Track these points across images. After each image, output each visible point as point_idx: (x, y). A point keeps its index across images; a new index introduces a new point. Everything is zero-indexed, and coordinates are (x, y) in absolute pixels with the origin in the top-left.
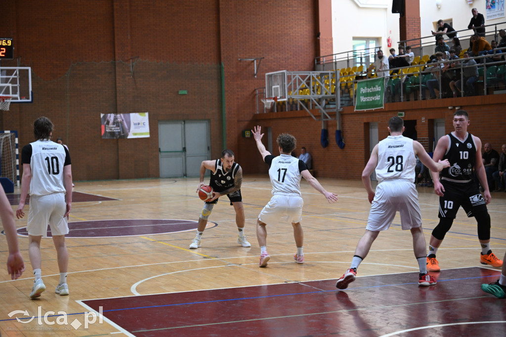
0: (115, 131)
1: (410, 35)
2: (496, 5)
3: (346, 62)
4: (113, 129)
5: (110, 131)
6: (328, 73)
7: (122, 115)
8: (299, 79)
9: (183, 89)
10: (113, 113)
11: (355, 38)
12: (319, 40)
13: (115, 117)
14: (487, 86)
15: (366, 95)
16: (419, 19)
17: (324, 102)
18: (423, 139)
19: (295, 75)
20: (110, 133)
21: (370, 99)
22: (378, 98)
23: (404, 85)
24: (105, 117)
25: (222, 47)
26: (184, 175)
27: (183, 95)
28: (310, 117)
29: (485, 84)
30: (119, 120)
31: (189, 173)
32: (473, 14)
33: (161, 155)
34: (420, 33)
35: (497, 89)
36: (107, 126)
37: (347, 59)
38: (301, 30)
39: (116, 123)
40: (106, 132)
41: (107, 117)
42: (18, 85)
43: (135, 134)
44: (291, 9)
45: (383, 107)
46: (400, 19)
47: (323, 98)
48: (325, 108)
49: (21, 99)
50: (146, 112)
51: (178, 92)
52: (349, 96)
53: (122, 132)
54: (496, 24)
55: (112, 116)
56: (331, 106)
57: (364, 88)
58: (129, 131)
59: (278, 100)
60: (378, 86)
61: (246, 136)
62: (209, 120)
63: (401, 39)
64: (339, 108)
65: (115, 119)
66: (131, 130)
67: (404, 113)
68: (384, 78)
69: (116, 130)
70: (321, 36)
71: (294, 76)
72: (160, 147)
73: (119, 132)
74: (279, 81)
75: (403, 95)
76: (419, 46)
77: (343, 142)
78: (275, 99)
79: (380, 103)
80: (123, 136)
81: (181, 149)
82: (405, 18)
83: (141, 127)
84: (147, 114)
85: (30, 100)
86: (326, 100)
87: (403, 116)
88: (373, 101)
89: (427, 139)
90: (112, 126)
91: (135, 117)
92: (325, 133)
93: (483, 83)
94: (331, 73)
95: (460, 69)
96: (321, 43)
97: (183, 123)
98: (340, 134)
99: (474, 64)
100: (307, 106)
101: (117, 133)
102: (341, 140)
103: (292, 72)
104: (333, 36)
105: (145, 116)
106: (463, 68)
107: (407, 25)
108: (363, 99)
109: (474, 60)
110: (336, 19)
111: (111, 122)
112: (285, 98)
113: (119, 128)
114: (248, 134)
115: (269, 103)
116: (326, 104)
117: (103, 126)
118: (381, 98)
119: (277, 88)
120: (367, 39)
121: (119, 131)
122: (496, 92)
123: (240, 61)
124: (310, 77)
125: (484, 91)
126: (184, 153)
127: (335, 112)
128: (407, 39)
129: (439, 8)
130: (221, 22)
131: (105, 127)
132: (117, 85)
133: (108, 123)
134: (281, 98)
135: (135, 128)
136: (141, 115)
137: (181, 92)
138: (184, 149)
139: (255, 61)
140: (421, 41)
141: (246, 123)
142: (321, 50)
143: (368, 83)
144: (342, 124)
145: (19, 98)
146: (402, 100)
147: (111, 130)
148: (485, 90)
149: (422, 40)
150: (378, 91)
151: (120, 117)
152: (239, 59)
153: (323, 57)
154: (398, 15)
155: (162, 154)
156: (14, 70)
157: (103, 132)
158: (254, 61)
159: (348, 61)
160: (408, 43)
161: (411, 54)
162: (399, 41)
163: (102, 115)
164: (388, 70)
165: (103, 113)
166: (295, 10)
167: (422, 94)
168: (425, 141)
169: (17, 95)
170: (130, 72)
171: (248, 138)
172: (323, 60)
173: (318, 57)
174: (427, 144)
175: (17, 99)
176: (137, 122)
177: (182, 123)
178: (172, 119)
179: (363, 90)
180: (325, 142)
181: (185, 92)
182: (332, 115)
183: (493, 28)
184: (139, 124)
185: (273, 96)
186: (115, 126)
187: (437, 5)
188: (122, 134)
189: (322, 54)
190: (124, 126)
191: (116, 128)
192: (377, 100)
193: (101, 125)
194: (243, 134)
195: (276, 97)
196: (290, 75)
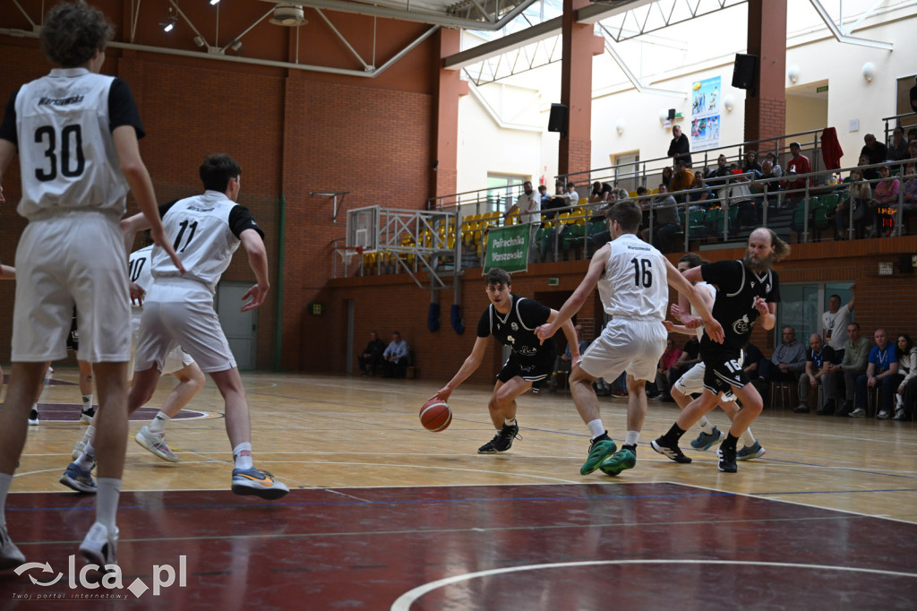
1: (573, 166)
2: (707, 130)
3: (475, 207)
6: (444, 216)
8: (399, 222)
11: (491, 174)
12: (436, 172)
14: (689, 237)
15: (502, 250)
16: (589, 143)
17: (436, 262)
18: (586, 320)
19: (393, 217)
21: (507, 257)
22: (519, 255)
23: (561, 237)
25: (284, 172)
28: (415, 283)
29: (687, 235)
32: (674, 134)
34: (589, 164)
35: (706, 242)
37: (476, 201)
38: (410, 155)
44: (395, 121)
45: (526, 270)
46: (560, 141)
47: (434, 255)
48: (437, 270)
52: (476, 255)
54: (706, 151)
56: (447, 268)
57: (498, 240)
59: (364, 252)
60: (521, 237)
61: (315, 312)
63: (560, 172)
64: (458, 270)
67: (557, 279)
68: (529, 224)
70: (439, 166)
71: (391, 218)
74: (368, 222)
75: (559, 252)
76: (587, 183)
77: (462, 324)
78: (360, 250)
79: (521, 264)
82: (568, 140)
86: (440, 259)
87: (557, 284)
88: (512, 260)
89: (592, 321)
92: (436, 309)
93: (684, 234)
94: (450, 216)
95: (649, 211)
96: (439, 176)
98: (457, 311)
99: (673, 203)
100: (411, 268)
102: (460, 321)
103: (388, 209)
104: (458, 168)
106: (654, 211)
107: (570, 152)
108: (496, 257)
109: (672, 198)
110: (463, 142)
112: (375, 248)
114: (317, 308)
115: (349, 256)
116: (439, 265)
118: (524, 255)
119: (364, 233)
120: (510, 177)
122: (702, 248)
123: (312, 195)
124: (415, 219)
125: (684, 247)
127: (452, 277)
128: (570, 172)
129: (621, 134)
130: (286, 134)
134: (369, 248)
139: (335, 198)
140: (590, 176)
141: (316, 291)
142: (439, 187)
143: (506, 232)
144: (462, 295)
146: (556, 259)
148: (686, 244)
149: (592, 173)
150: (520, 245)
152: (311, 193)
153: (440, 198)
154: (556, 136)
158: (333, 197)
159: (478, 204)
160: (570, 177)
161: (574, 195)
162: (557, 175)
164: (538, 212)
166: (402, 124)
167: (588, 250)
168: (589, 325)
171: (317, 315)
172: (441, 202)
173: (433, 199)
174: (591, 328)
179: (497, 244)
180: (435, 325)
182: (448, 280)
183: (701, 157)
185: (357, 246)
187: (618, 129)
189: (438, 194)
192: (517, 259)
194: (310, 308)
195: (361, 247)
196: (385, 214)
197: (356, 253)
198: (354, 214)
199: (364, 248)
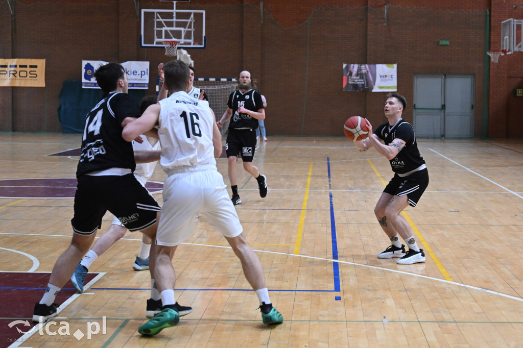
0: (358, 83)
4: (356, 80)
5: (353, 83)
7: (367, 66)
9: (444, 39)
10: (358, 64)
13: (359, 67)
20: (353, 85)
24: (347, 68)
26: (442, 136)
27: (444, 45)
30: (364, 71)
31: (447, 133)
33: (415, 112)
36: (350, 77)
39: (359, 74)
40: (348, 84)
41: (350, 67)
42: (192, 29)
43: (381, 88)
49: (194, 44)
50: (395, 63)
51: (439, 42)
53: (366, 85)
55: (356, 66)
58: (374, 84)
59: (508, 53)
61: (518, 95)
62: (474, 75)
65: (359, 69)
66: (376, 83)
69: (360, 82)
72: (415, 102)
73: (363, 85)
78: (505, 52)
80: (368, 89)
81: (439, 106)
83: (388, 80)
84: (395, 66)
85: (203, 46)
90: (355, 78)
91: (381, 69)
97: (444, 77)
101: (360, 86)
105: (393, 68)
111: (354, 72)
113: (362, 80)
114: (520, 92)
117: (345, 78)
119: (506, 39)
121: (363, 83)
123: (515, 8)
126: (442, 111)
131: (348, 78)
132: (368, 33)
133: (351, 74)
134: (509, 51)
135: (382, 81)
136: (388, 66)
137: (442, 43)
138: (444, 107)
145: (192, 43)
147: (354, 81)
151: (365, 68)
152: (514, 6)
155: (418, 111)
156: (191, 13)
157: (345, 84)
163: (344, 66)
165: (345, 63)
169: (192, 41)
170: (384, 19)
171: (520, 97)
175: (190, 44)
176: (383, 74)
177: (442, 78)
178: (431, 72)
181: (447, 43)
184: (386, 76)
186: (358, 78)
188: (366, 87)
190: (369, 77)
191: (360, 80)
193: (342, 76)
194: (514, 92)
195: (506, 50)
196: (520, 23)
197: (503, 54)
198: (505, 25)
199: (507, 50)
